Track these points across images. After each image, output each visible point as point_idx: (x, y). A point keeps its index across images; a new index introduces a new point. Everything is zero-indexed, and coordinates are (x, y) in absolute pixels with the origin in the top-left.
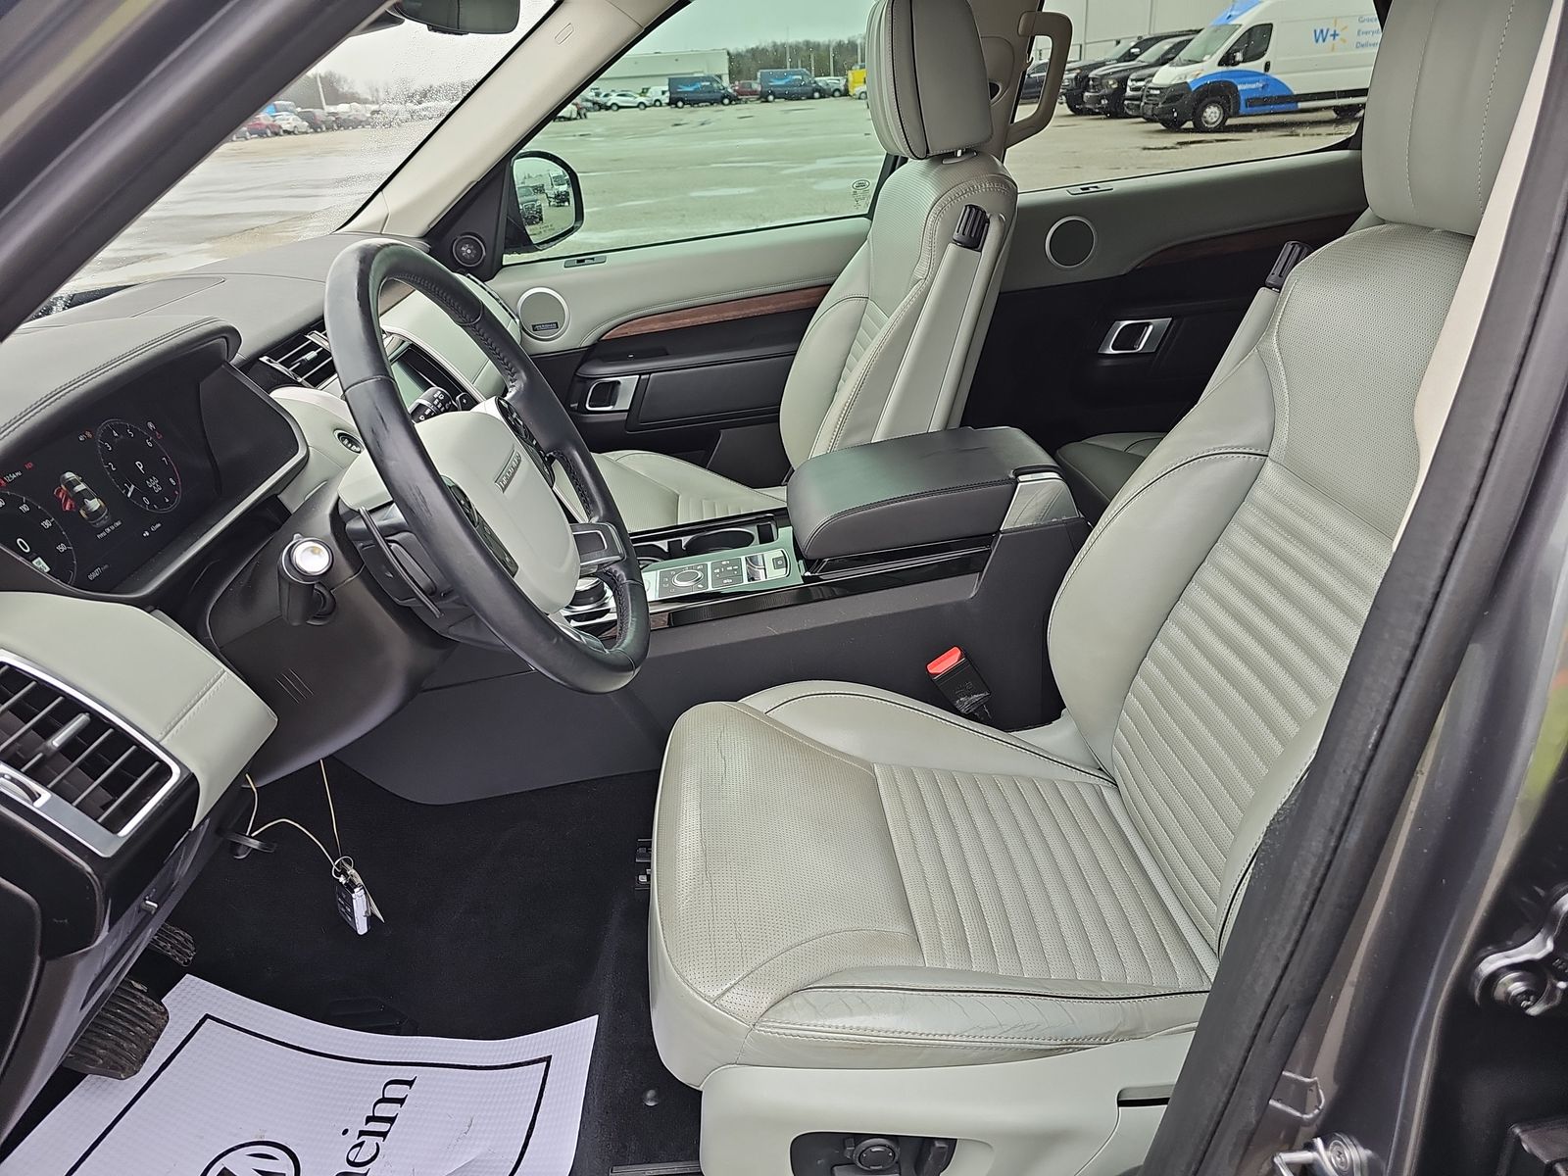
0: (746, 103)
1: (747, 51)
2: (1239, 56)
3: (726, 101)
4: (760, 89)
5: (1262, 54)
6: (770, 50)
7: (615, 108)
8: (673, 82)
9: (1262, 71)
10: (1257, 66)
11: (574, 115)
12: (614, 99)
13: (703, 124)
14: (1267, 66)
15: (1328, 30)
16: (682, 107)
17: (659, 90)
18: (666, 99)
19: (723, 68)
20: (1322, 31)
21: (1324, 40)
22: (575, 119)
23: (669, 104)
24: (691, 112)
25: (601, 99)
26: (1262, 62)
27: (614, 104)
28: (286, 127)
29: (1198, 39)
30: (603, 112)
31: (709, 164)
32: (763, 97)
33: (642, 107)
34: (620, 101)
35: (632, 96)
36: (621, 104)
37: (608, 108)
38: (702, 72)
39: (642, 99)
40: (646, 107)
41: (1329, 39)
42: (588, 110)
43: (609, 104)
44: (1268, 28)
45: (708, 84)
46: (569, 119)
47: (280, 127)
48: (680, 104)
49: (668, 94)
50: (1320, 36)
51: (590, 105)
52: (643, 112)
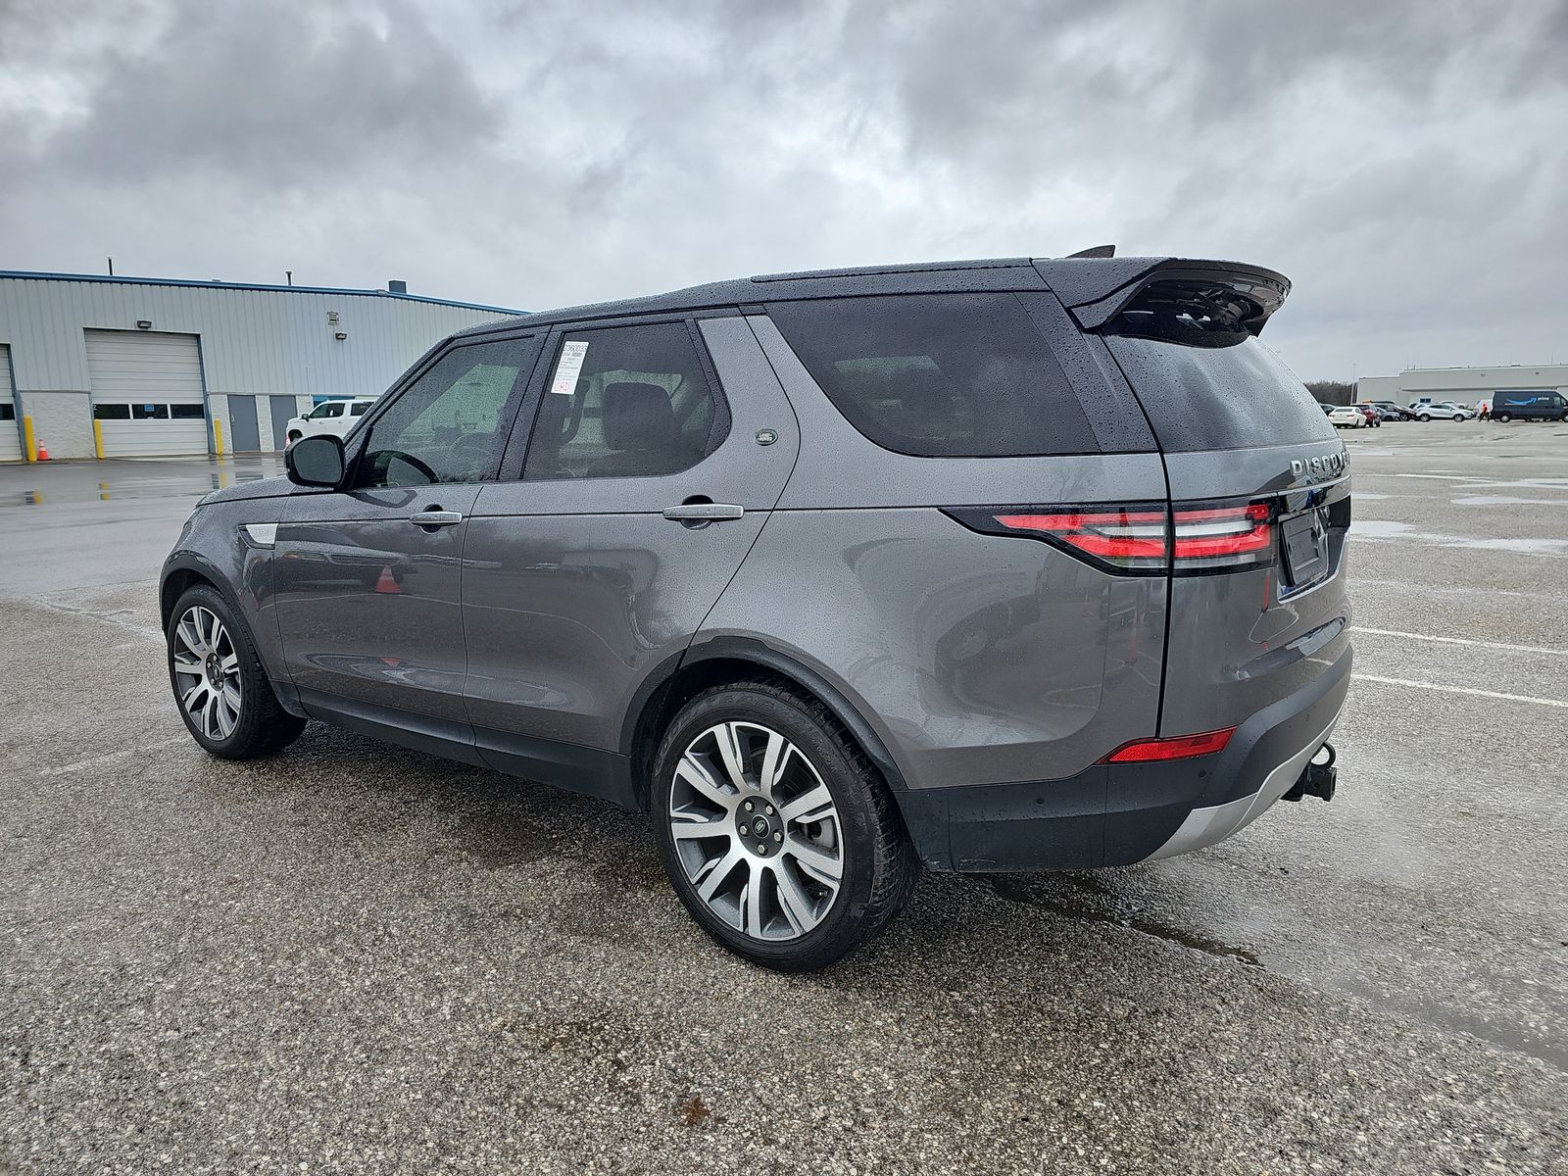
7: (1425, 419)
8: (1501, 396)
11: (1362, 424)
16: (1506, 421)
22: (1363, 427)
25: (1409, 408)
27: (1427, 412)
30: (1412, 422)
33: (1458, 418)
34: (1434, 412)
35: (1448, 408)
36: (1433, 415)
37: (1418, 419)
39: (1461, 411)
40: (1464, 418)
45: (1547, 398)
48: (1505, 418)
51: (1393, 414)
52: (1456, 424)
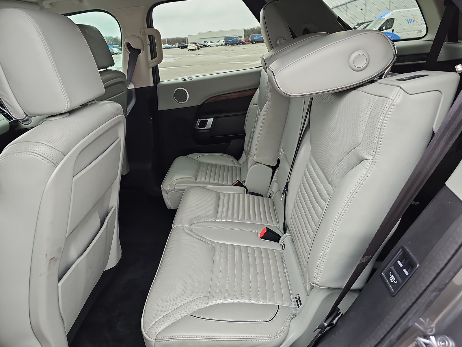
0: (247, 44)
1: (251, 29)
2: (384, 28)
3: (241, 44)
4: (251, 40)
5: (391, 27)
6: (257, 28)
7: (209, 46)
8: (226, 39)
9: (391, 32)
10: (390, 31)
11: (197, 49)
12: (209, 44)
13: (232, 51)
14: (393, 31)
15: (412, 20)
16: (228, 46)
17: (222, 41)
18: (224, 44)
19: (243, 34)
20: (410, 20)
21: (410, 23)
22: (197, 50)
23: (225, 45)
24: (231, 47)
25: (205, 44)
26: (391, 30)
27: (209, 45)
28: (115, 52)
29: (372, 23)
30: (206, 48)
31: (225, 63)
32: (252, 42)
33: (217, 46)
34: (211, 44)
35: (214, 43)
36: (211, 45)
37: (207, 47)
38: (236, 35)
39: (217, 44)
40: (218, 46)
41: (412, 22)
42: (201, 47)
43: (208, 45)
44: (393, 19)
45: (236, 39)
46: (195, 50)
47: (114, 52)
48: (228, 45)
49: (224, 42)
50: (409, 21)
51: (202, 46)
52: (217, 47)
